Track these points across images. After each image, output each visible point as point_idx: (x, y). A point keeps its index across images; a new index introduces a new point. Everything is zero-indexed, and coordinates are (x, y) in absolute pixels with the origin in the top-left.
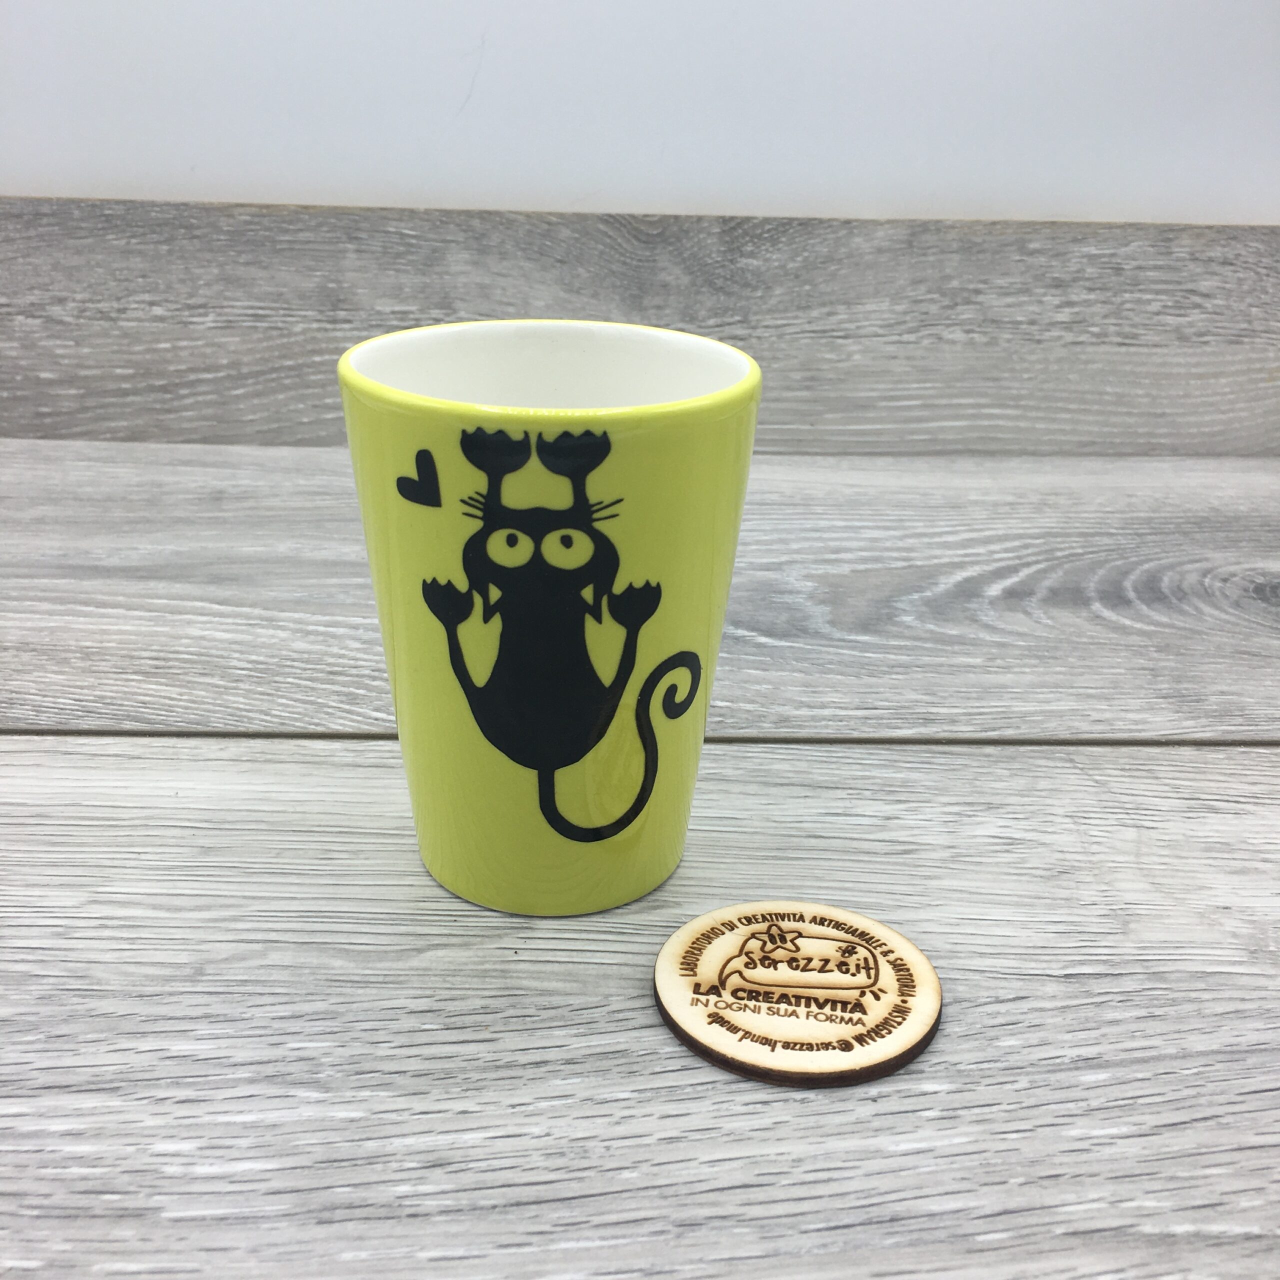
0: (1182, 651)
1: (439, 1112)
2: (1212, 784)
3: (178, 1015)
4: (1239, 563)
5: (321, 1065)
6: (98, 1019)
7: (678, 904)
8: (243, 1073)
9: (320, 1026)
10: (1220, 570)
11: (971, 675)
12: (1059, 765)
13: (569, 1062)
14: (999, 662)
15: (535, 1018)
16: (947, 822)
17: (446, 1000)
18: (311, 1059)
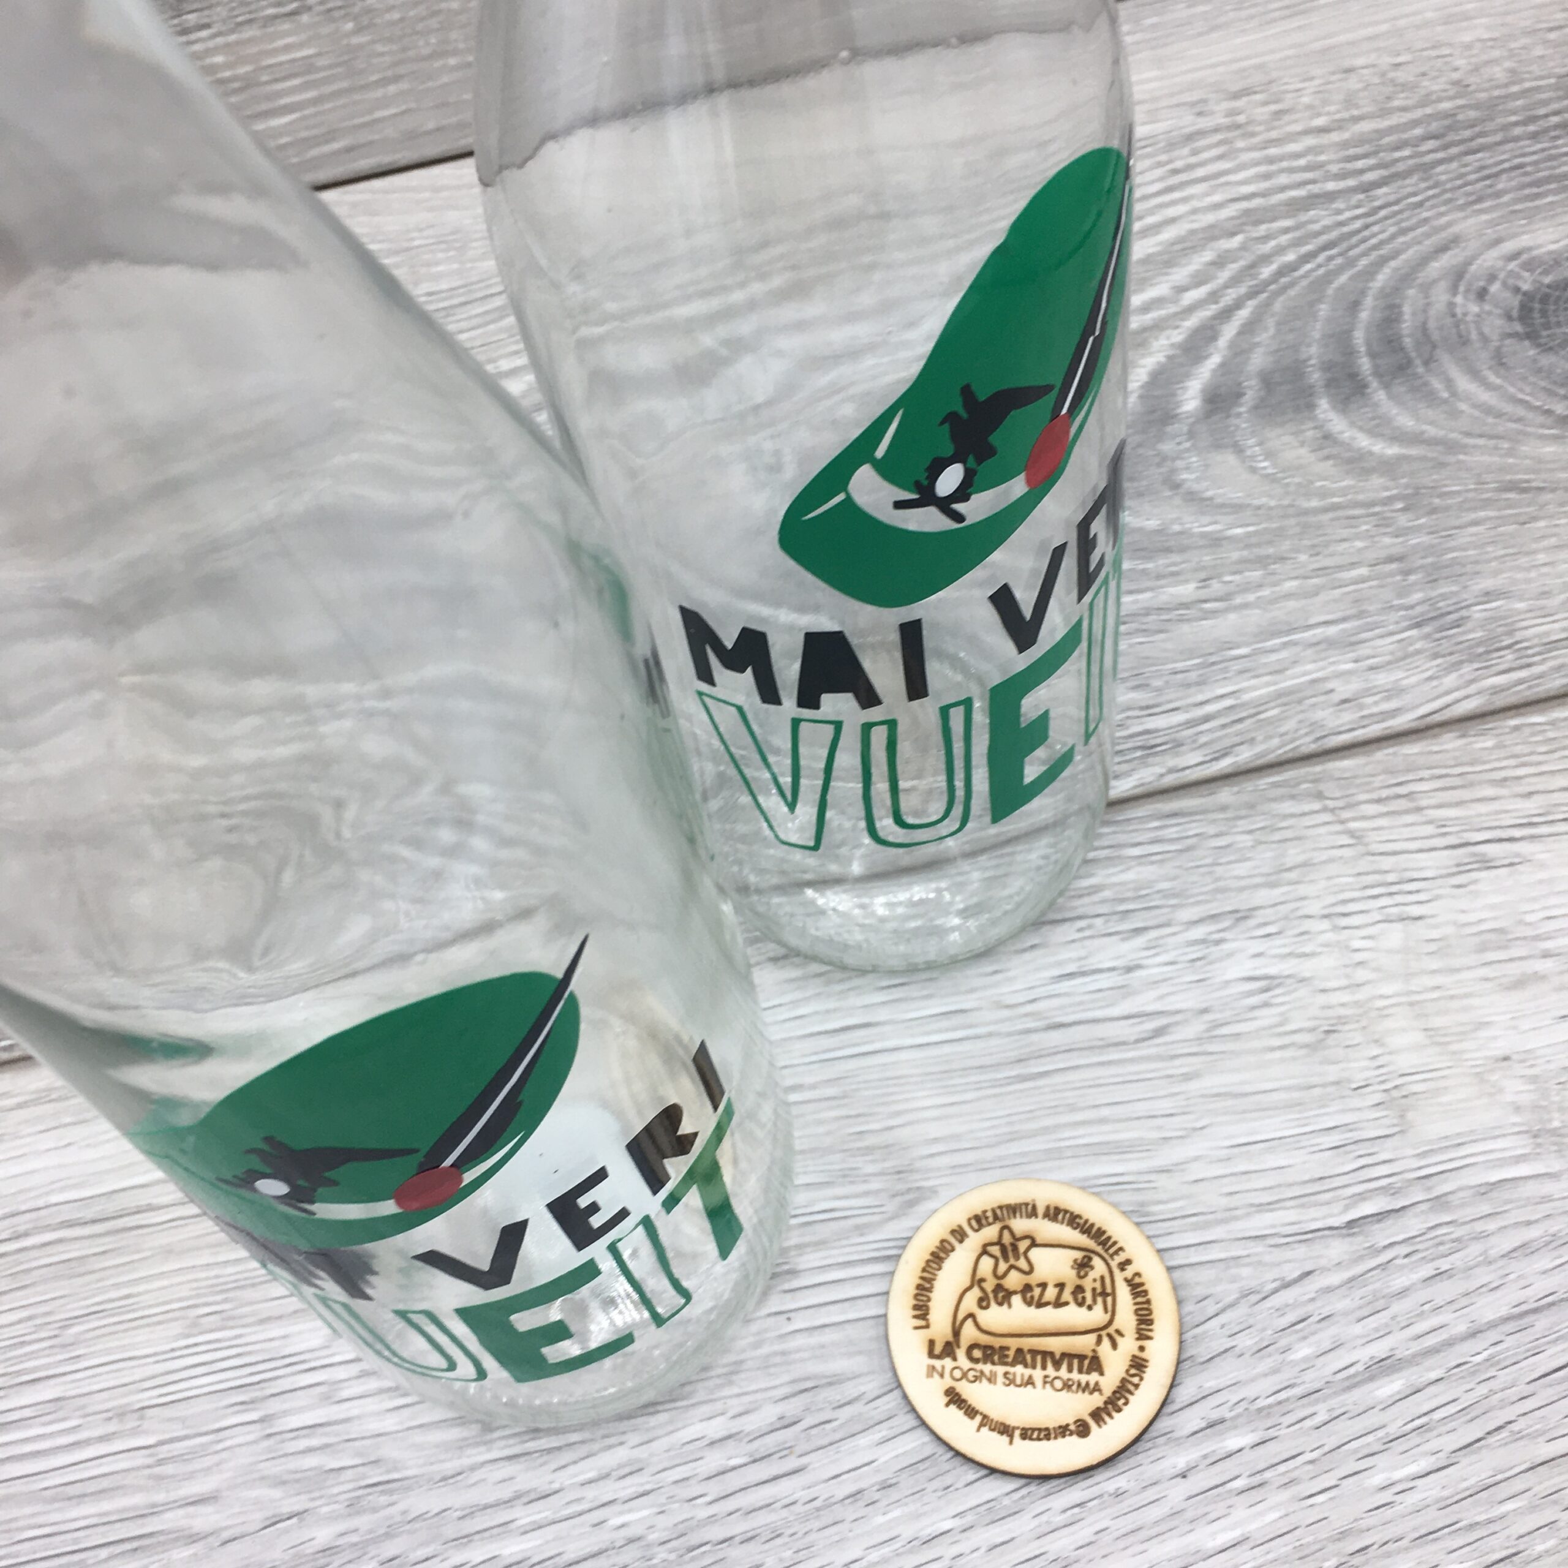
0: (1437, 501)
2: (1483, 808)
4: (1498, 242)
9: (632, 1485)
10: (1473, 268)
11: (1186, 628)
12: (1307, 807)
13: (885, 1486)
14: (1216, 587)
15: (834, 1424)
16: (1193, 960)
17: (740, 1415)
18: (639, 1539)
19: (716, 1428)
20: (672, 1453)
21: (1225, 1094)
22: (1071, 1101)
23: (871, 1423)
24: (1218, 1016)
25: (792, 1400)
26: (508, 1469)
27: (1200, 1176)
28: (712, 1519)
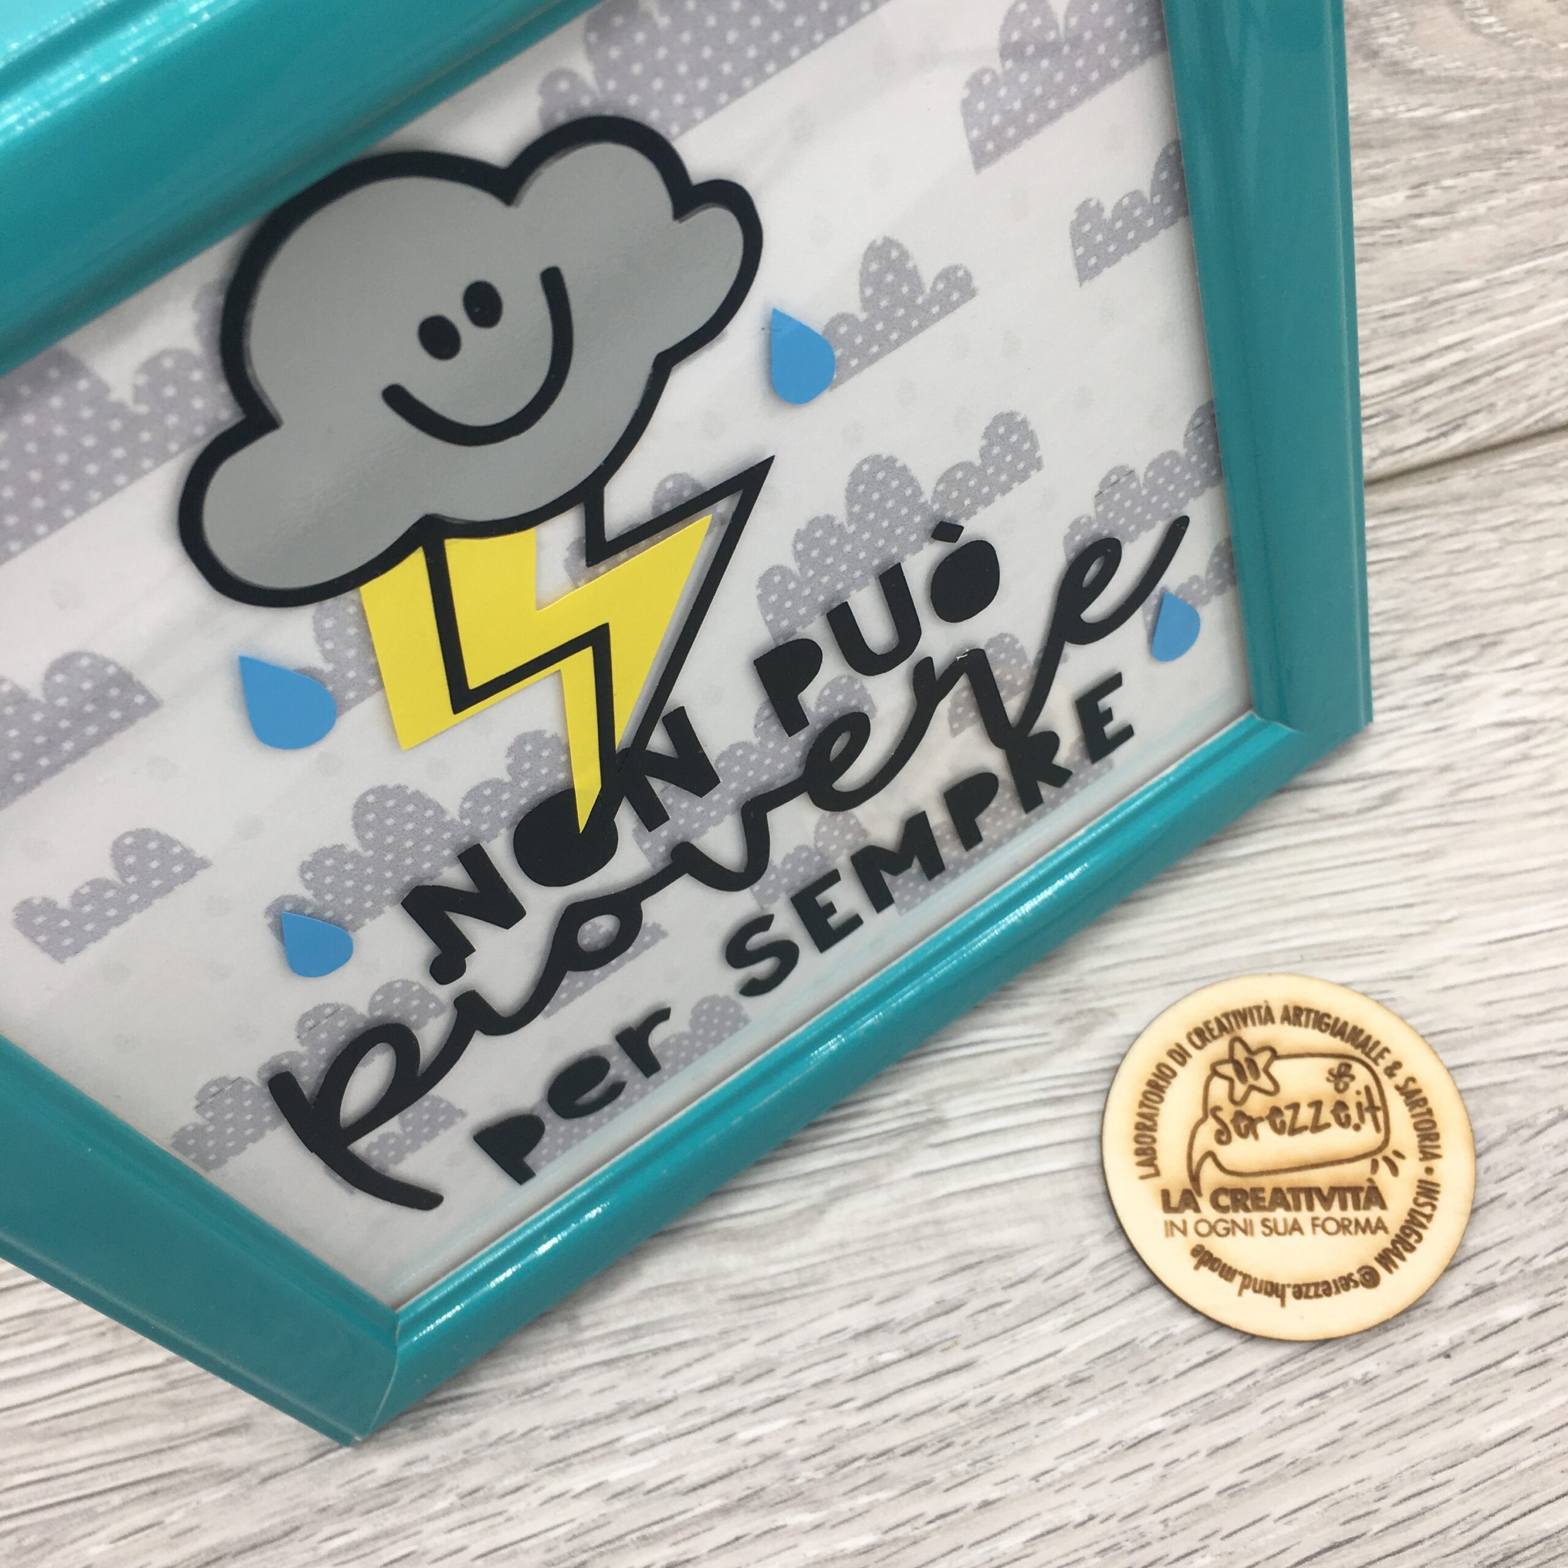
1: (957, 1511)
3: (589, 1414)
5: (789, 1464)
6: (501, 1449)
7: (1111, 1014)
8: (710, 1500)
9: (763, 1390)
13: (1077, 1381)
14: (1433, 196)
15: (1007, 1307)
16: (1427, 704)
17: (888, 1300)
18: (777, 1455)
19: (862, 1317)
20: (808, 1349)
21: (1477, 876)
22: (1278, 892)
23: (1055, 1304)
24: (1464, 774)
25: (950, 1279)
26: (605, 1378)
27: (1451, 981)
28: (865, 1428)
